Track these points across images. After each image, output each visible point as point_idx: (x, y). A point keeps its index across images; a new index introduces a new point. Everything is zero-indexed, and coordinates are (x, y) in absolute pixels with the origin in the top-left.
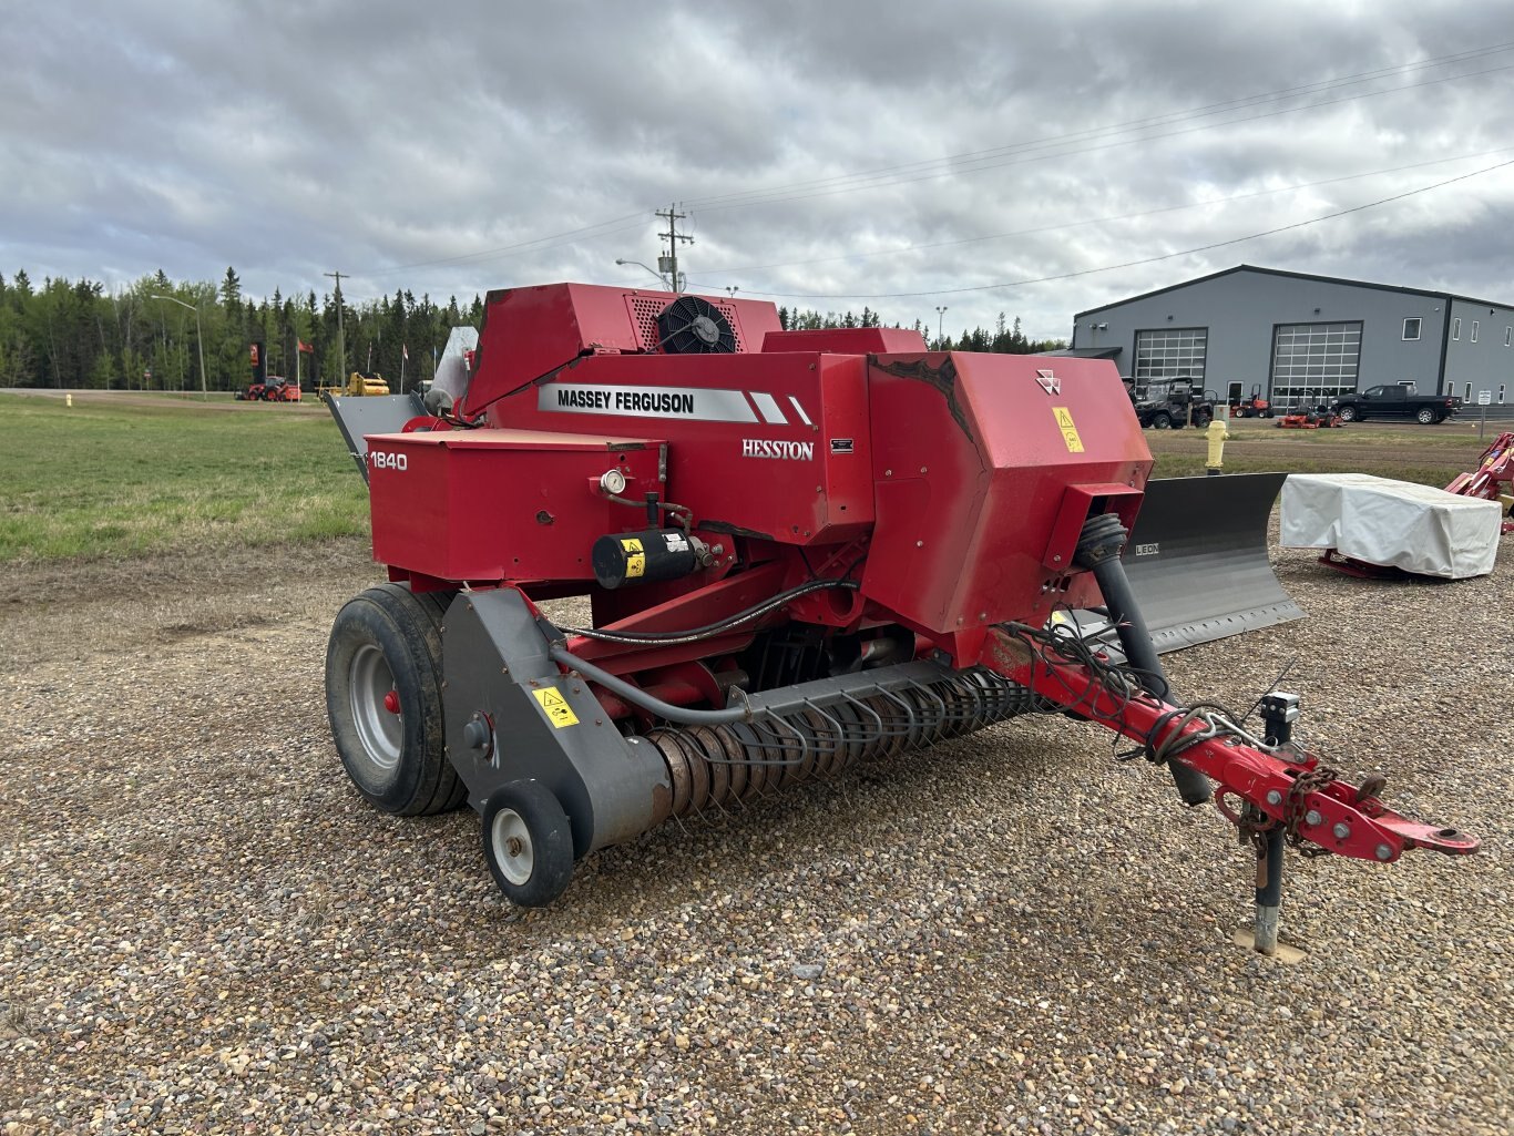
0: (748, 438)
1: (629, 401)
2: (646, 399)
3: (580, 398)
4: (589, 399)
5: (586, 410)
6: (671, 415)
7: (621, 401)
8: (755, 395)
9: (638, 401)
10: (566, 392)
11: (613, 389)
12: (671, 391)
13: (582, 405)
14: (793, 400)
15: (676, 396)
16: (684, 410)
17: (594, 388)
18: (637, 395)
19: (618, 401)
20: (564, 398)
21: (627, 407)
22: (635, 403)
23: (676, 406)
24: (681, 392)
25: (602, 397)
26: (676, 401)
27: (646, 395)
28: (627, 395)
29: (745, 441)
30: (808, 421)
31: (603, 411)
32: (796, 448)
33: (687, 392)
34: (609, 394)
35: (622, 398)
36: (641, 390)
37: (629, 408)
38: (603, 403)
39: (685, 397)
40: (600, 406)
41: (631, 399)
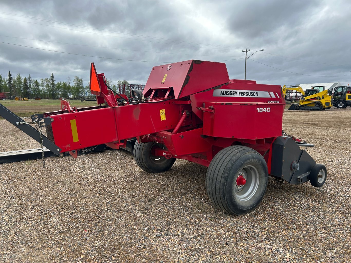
0: (269, 101)
1: (242, 94)
2: (247, 93)
3: (228, 93)
4: (230, 93)
5: (230, 96)
6: (253, 96)
7: (240, 94)
8: (270, 93)
9: (245, 94)
10: (224, 92)
11: (238, 91)
12: (253, 92)
13: (229, 95)
14: (277, 93)
15: (254, 93)
16: (256, 96)
17: (232, 91)
18: (245, 92)
19: (239, 94)
20: (222, 93)
21: (241, 95)
22: (244, 94)
23: (254, 95)
24: (255, 92)
25: (235, 93)
26: (254, 94)
27: (247, 92)
28: (242, 92)
29: (268, 101)
30: (279, 97)
31: (235, 96)
32: (277, 102)
33: (257, 92)
34: (237, 92)
35: (241, 93)
36: (246, 91)
37: (242, 95)
38: (235, 94)
39: (256, 93)
40: (234, 95)
41: (243, 93)
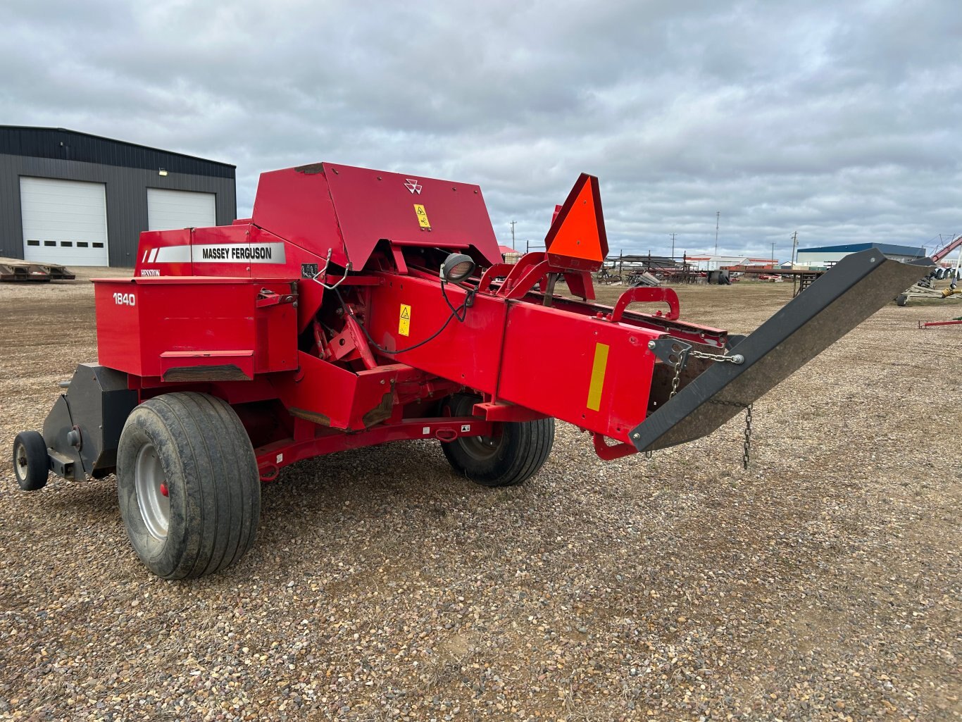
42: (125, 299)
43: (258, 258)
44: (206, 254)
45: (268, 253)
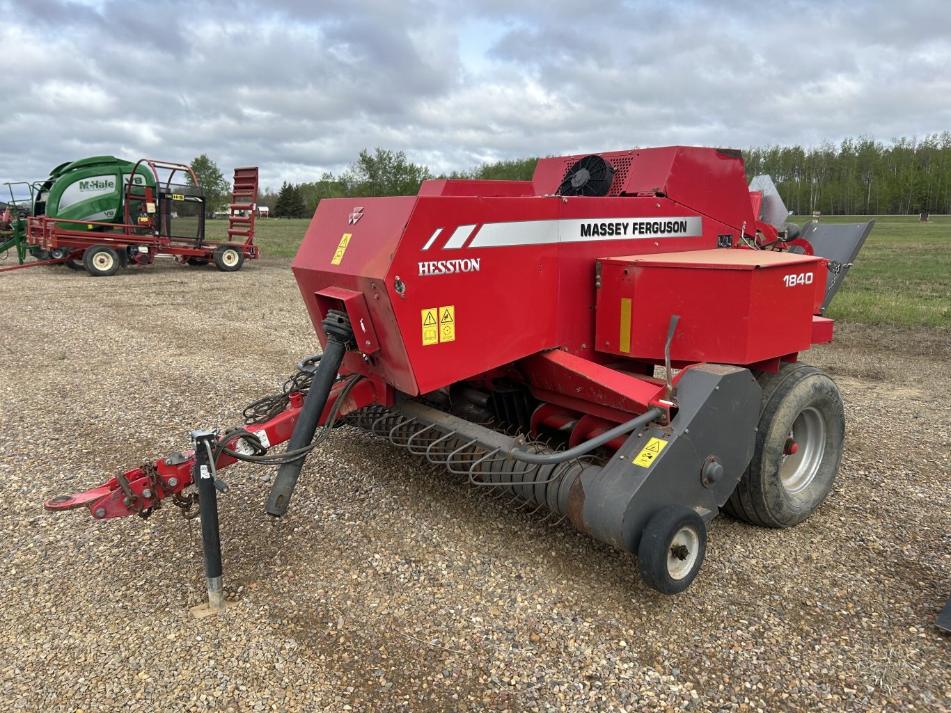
42: (801, 279)
43: (669, 232)
44: (585, 231)
45: (683, 227)
